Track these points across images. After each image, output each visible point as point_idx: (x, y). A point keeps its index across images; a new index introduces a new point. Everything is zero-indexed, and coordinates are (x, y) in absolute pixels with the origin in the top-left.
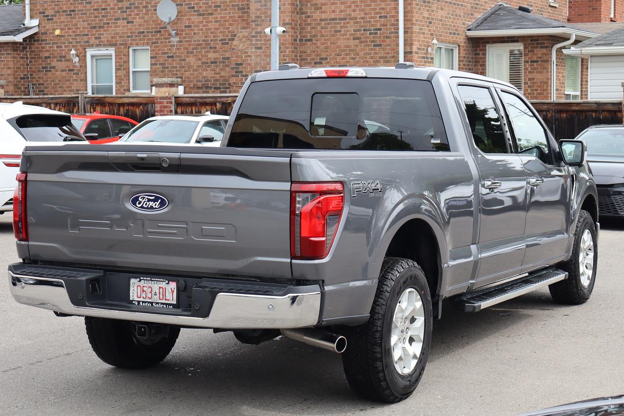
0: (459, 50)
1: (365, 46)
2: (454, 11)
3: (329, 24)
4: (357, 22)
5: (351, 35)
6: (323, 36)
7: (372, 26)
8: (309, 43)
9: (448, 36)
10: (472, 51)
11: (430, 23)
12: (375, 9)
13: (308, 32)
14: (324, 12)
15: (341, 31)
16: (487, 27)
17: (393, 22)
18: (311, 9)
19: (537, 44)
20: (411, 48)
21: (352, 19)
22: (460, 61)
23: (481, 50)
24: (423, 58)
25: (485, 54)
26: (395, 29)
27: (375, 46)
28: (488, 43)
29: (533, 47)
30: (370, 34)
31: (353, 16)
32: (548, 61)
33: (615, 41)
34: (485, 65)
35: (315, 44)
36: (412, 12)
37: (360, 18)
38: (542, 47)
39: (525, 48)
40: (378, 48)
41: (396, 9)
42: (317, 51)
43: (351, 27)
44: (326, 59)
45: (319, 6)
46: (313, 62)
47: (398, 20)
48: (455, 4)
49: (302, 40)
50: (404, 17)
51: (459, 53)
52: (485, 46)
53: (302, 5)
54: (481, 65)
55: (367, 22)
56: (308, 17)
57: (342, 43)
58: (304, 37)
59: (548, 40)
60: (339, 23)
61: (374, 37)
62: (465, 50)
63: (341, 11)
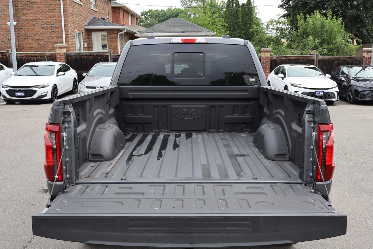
0: (83, 34)
1: (47, 31)
2: (80, 18)
3: (30, 22)
4: (43, 21)
5: (40, 27)
6: (27, 27)
7: (50, 23)
8: (21, 30)
9: (79, 28)
10: (87, 34)
11: (73, 22)
12: (51, 16)
13: (20, 25)
14: (27, 17)
15: (36, 25)
16: (92, 25)
17: (59, 22)
18: (21, 15)
19: (112, 32)
20: (68, 33)
21: (41, 20)
22: (83, 38)
23: (90, 34)
24: (72, 37)
25: (92, 36)
26: (60, 25)
27: (51, 31)
28: (93, 31)
29: (111, 33)
30: (49, 26)
31: (41, 18)
32: (117, 39)
33: (154, 31)
34: (92, 40)
35: (24, 30)
36: (67, 18)
37: (44, 20)
38: (114, 33)
39: (107, 34)
40: (53, 32)
41: (60, 16)
42: (25, 33)
43: (40, 24)
44: (30, 37)
45: (25, 14)
46: (24, 38)
47: (61, 21)
48: (80, 15)
49: (18, 28)
50: (64, 20)
51: (83, 35)
52: (92, 33)
53: (16, 13)
54: (90, 40)
55: (47, 21)
56: (20, 18)
57: (36, 30)
58: (19, 27)
59: (116, 31)
60: (35, 22)
61: (51, 28)
62: (84, 34)
63: (35, 16)
